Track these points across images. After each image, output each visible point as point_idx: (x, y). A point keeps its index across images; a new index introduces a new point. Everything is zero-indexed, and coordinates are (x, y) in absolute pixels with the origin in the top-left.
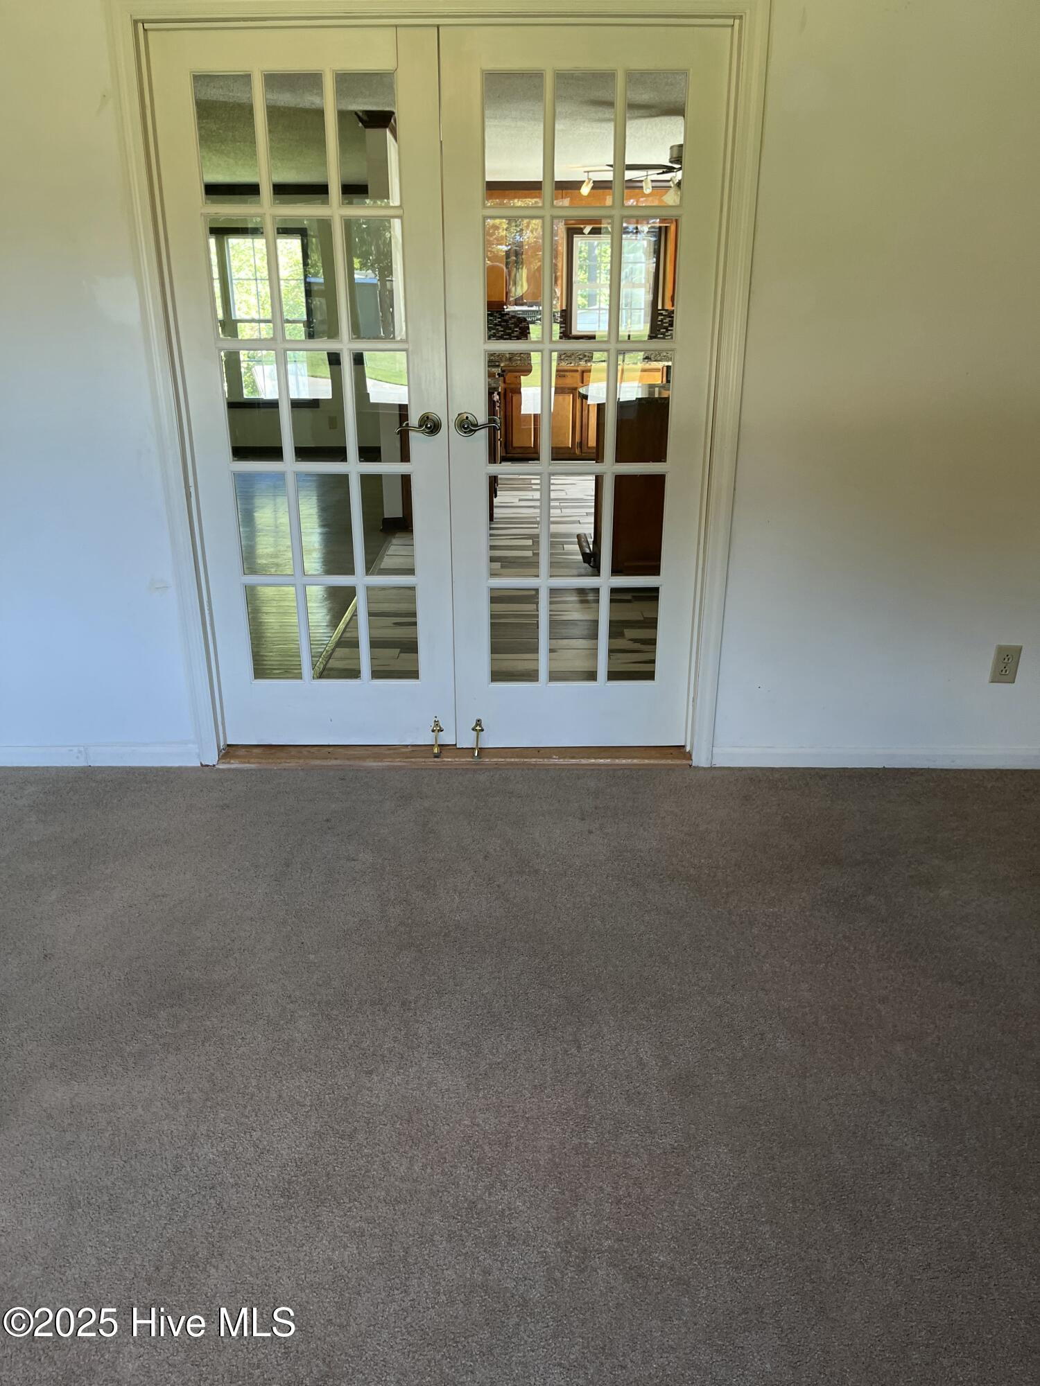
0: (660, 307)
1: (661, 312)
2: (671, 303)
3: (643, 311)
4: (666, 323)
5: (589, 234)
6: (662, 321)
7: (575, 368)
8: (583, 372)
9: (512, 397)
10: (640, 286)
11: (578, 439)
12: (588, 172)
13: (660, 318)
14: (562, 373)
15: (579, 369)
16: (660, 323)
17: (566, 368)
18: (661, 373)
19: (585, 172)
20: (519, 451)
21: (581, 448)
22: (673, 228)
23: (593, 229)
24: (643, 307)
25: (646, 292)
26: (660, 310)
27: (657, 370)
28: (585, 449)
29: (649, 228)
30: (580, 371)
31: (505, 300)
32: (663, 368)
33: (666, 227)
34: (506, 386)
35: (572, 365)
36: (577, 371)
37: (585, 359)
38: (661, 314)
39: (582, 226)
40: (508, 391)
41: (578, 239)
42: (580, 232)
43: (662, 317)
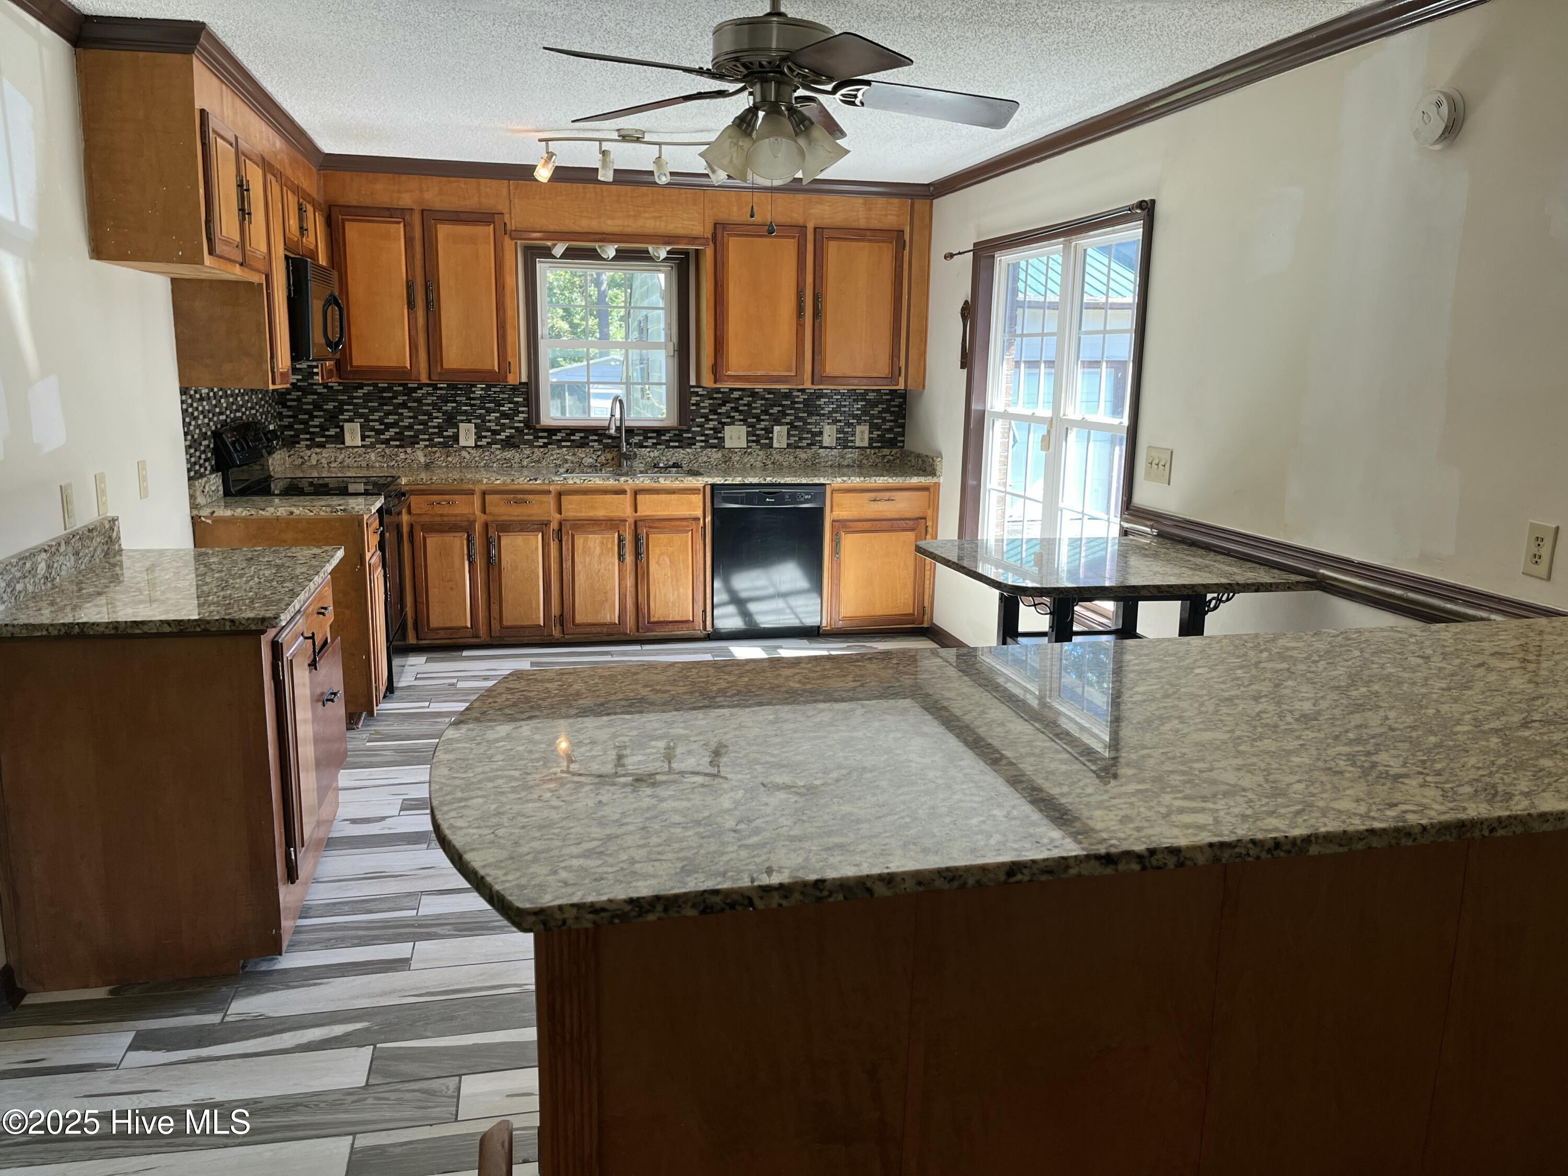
0: (693, 382)
1: (696, 390)
2: (712, 377)
3: (664, 387)
4: (704, 408)
5: (561, 257)
6: (697, 404)
7: (546, 487)
8: (560, 495)
9: (424, 538)
10: (656, 346)
11: (555, 610)
12: (547, 140)
13: (694, 399)
14: (519, 496)
15: (551, 488)
16: (694, 408)
17: (527, 487)
18: (701, 496)
19: (540, 140)
20: (442, 634)
21: (562, 625)
22: (709, 252)
23: (567, 249)
24: (664, 381)
25: (667, 357)
26: (693, 387)
27: (693, 491)
28: (569, 626)
29: (669, 253)
30: (553, 493)
31: (408, 365)
32: (704, 487)
33: (697, 250)
34: (413, 519)
35: (538, 482)
36: (549, 492)
37: (566, 466)
38: (697, 394)
39: (549, 243)
40: (417, 528)
41: (542, 265)
42: (547, 253)
43: (698, 398)
